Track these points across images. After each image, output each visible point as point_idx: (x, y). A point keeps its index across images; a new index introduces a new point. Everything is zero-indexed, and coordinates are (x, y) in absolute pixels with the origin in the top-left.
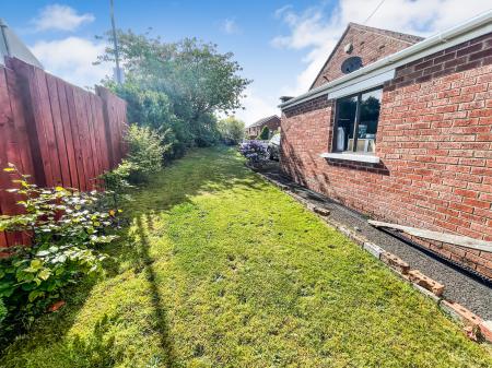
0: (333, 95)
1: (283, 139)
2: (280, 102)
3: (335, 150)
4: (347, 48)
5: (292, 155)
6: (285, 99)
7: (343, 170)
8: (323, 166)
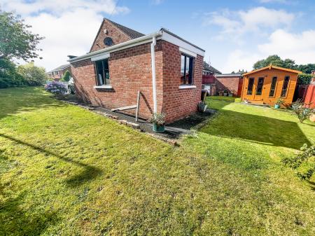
0: (94, 59)
1: (75, 80)
2: (69, 58)
3: (99, 84)
4: (105, 31)
5: (82, 89)
6: (71, 57)
7: (103, 93)
8: (96, 92)
